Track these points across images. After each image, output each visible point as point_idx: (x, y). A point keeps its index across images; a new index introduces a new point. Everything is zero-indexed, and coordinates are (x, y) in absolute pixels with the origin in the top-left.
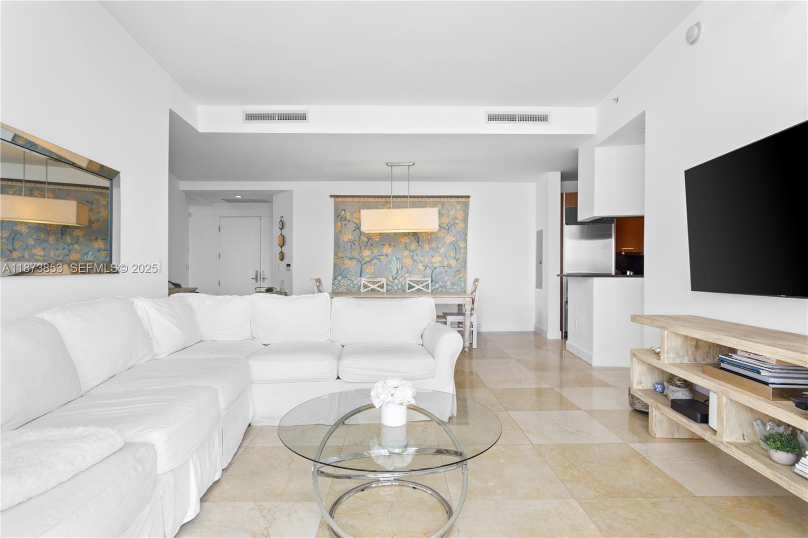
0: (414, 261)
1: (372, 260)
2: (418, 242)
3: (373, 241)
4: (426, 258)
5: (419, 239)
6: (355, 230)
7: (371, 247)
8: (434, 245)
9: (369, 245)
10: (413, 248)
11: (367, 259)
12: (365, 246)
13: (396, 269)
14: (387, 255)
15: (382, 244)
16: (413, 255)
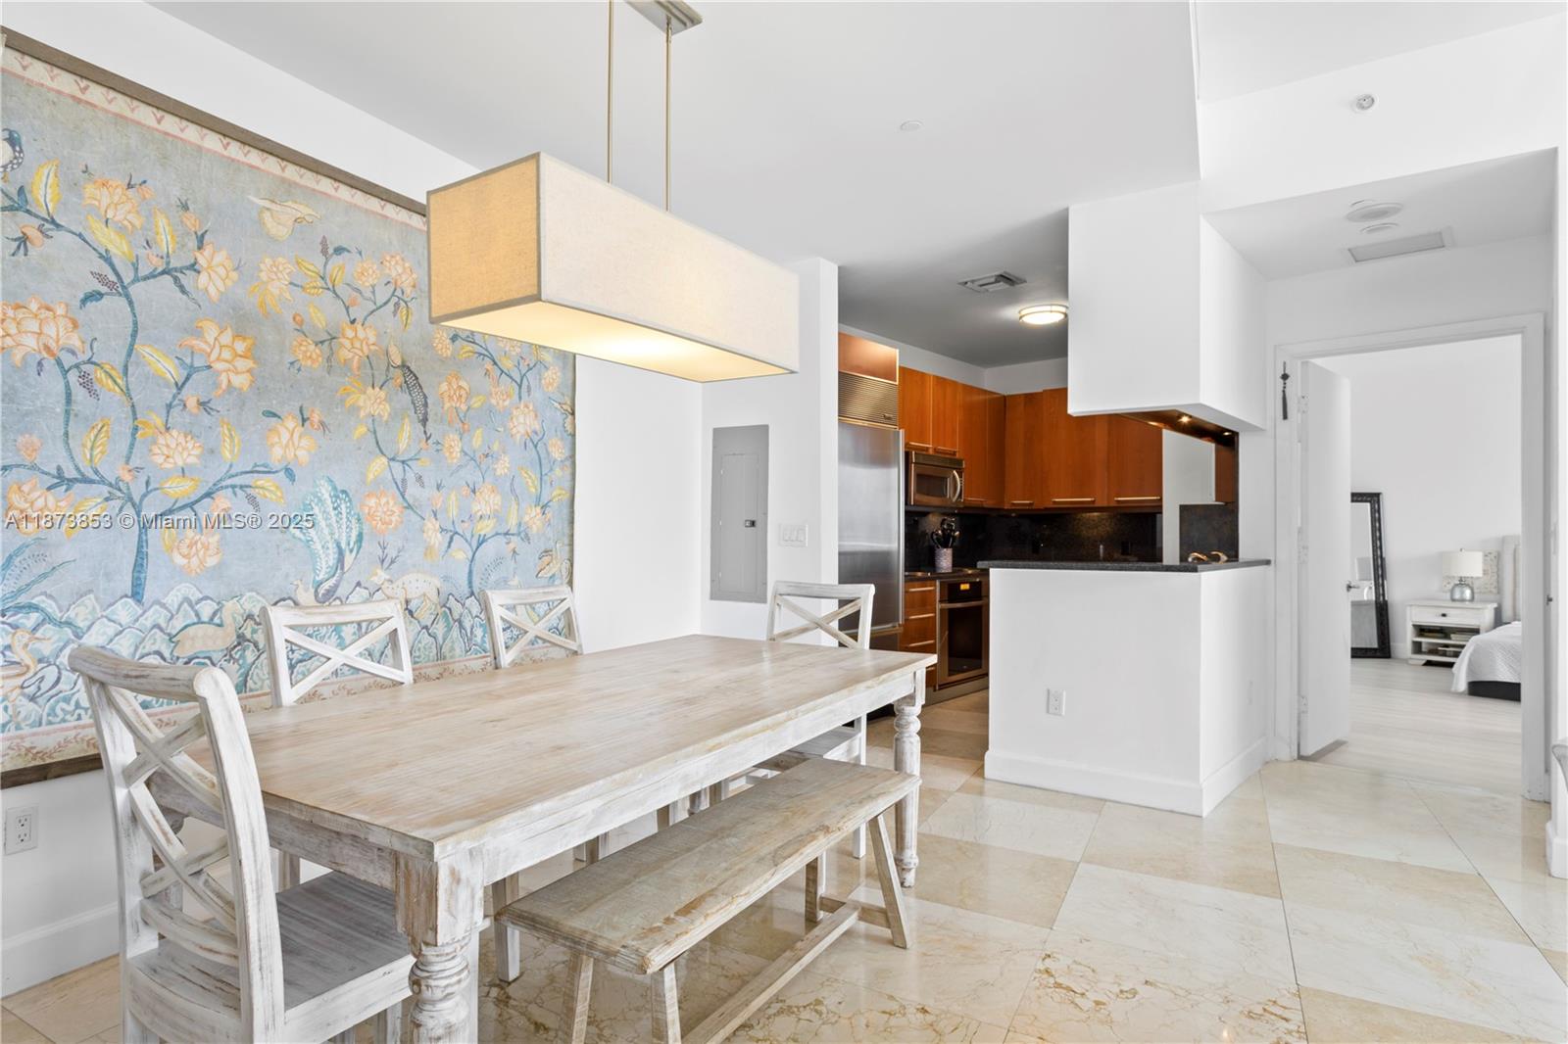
0: (409, 507)
1: (208, 495)
2: (424, 421)
3: (217, 385)
4: (453, 497)
5: (426, 405)
6: (93, 296)
7: (206, 419)
8: (477, 440)
9: (192, 403)
10: (403, 446)
11: (180, 489)
12: (169, 407)
13: (332, 545)
14: (289, 473)
15: (264, 406)
16: (404, 481)
